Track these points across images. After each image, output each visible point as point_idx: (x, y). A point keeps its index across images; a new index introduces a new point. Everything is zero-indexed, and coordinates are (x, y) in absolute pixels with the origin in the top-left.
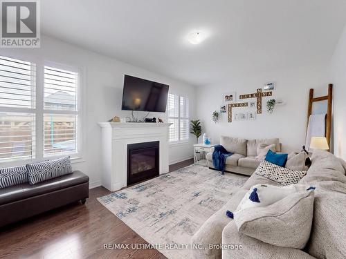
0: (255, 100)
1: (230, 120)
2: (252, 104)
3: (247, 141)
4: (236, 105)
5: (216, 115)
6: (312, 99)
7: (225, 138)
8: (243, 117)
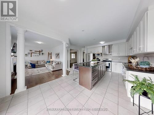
0: (39, 52)
1: (31, 56)
2: (38, 53)
3: (38, 61)
4: (33, 53)
5: (26, 54)
6: (49, 54)
7: (31, 61)
8: (36, 56)
